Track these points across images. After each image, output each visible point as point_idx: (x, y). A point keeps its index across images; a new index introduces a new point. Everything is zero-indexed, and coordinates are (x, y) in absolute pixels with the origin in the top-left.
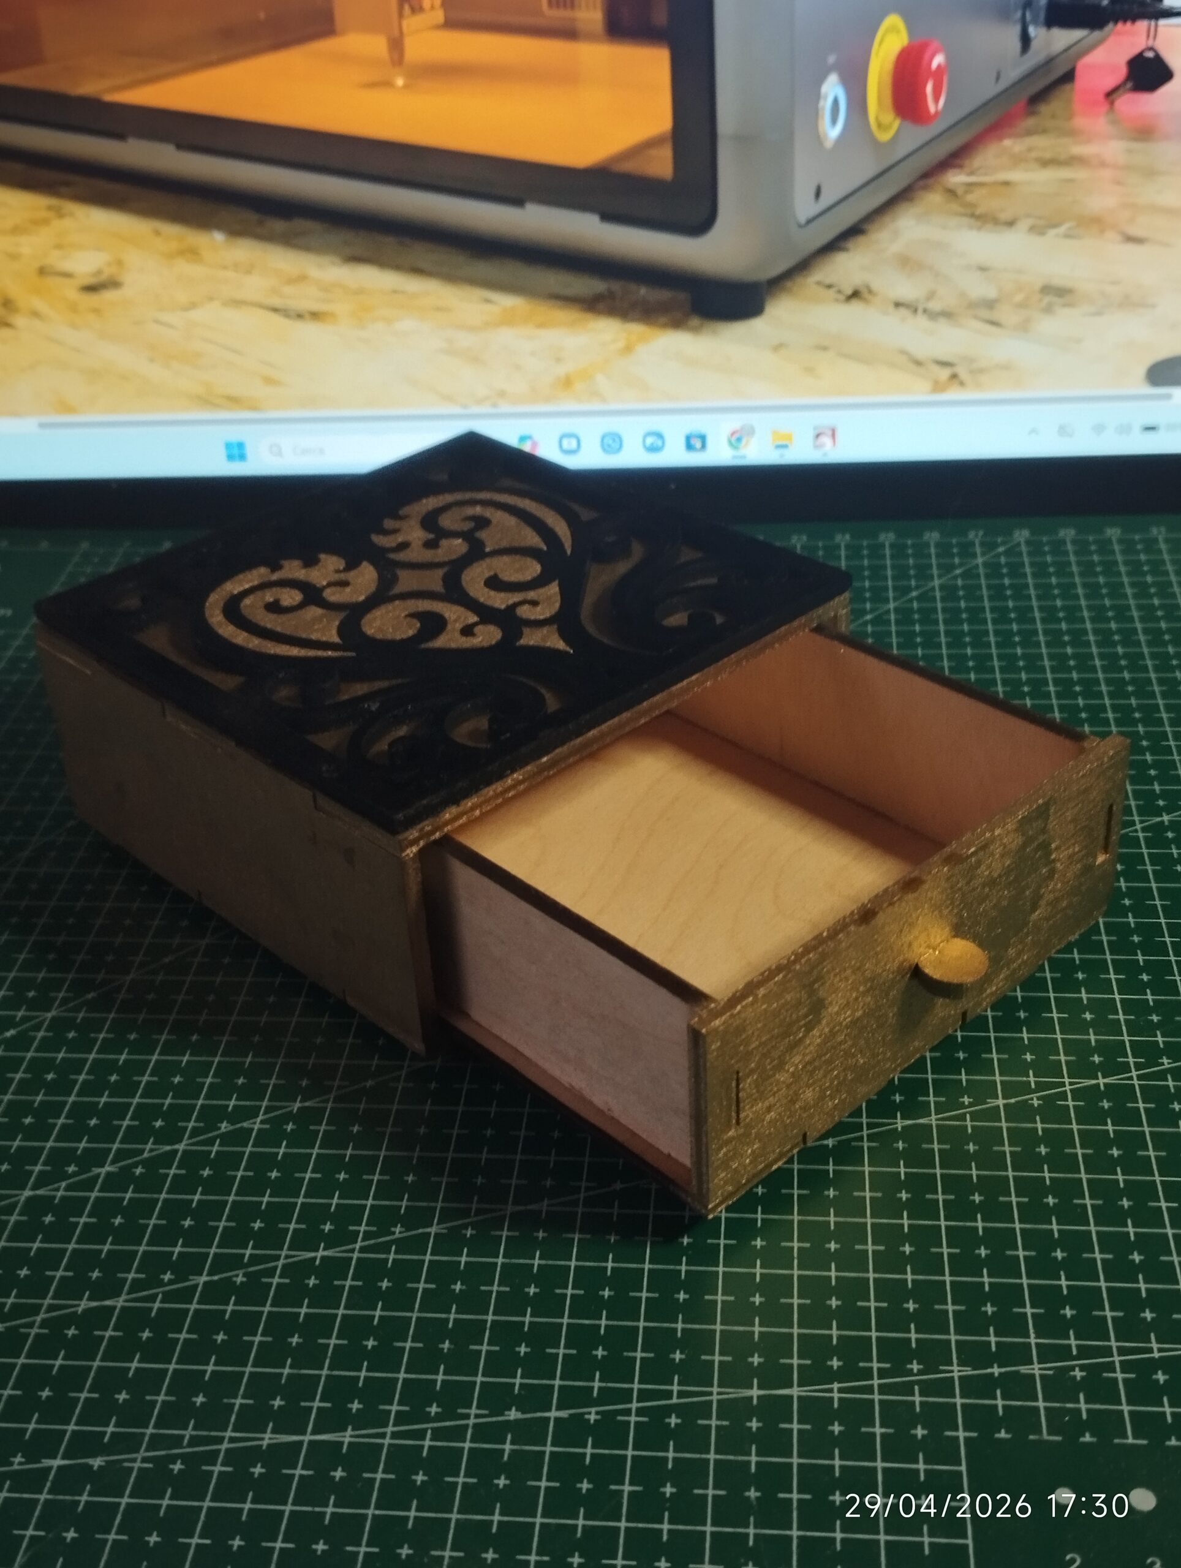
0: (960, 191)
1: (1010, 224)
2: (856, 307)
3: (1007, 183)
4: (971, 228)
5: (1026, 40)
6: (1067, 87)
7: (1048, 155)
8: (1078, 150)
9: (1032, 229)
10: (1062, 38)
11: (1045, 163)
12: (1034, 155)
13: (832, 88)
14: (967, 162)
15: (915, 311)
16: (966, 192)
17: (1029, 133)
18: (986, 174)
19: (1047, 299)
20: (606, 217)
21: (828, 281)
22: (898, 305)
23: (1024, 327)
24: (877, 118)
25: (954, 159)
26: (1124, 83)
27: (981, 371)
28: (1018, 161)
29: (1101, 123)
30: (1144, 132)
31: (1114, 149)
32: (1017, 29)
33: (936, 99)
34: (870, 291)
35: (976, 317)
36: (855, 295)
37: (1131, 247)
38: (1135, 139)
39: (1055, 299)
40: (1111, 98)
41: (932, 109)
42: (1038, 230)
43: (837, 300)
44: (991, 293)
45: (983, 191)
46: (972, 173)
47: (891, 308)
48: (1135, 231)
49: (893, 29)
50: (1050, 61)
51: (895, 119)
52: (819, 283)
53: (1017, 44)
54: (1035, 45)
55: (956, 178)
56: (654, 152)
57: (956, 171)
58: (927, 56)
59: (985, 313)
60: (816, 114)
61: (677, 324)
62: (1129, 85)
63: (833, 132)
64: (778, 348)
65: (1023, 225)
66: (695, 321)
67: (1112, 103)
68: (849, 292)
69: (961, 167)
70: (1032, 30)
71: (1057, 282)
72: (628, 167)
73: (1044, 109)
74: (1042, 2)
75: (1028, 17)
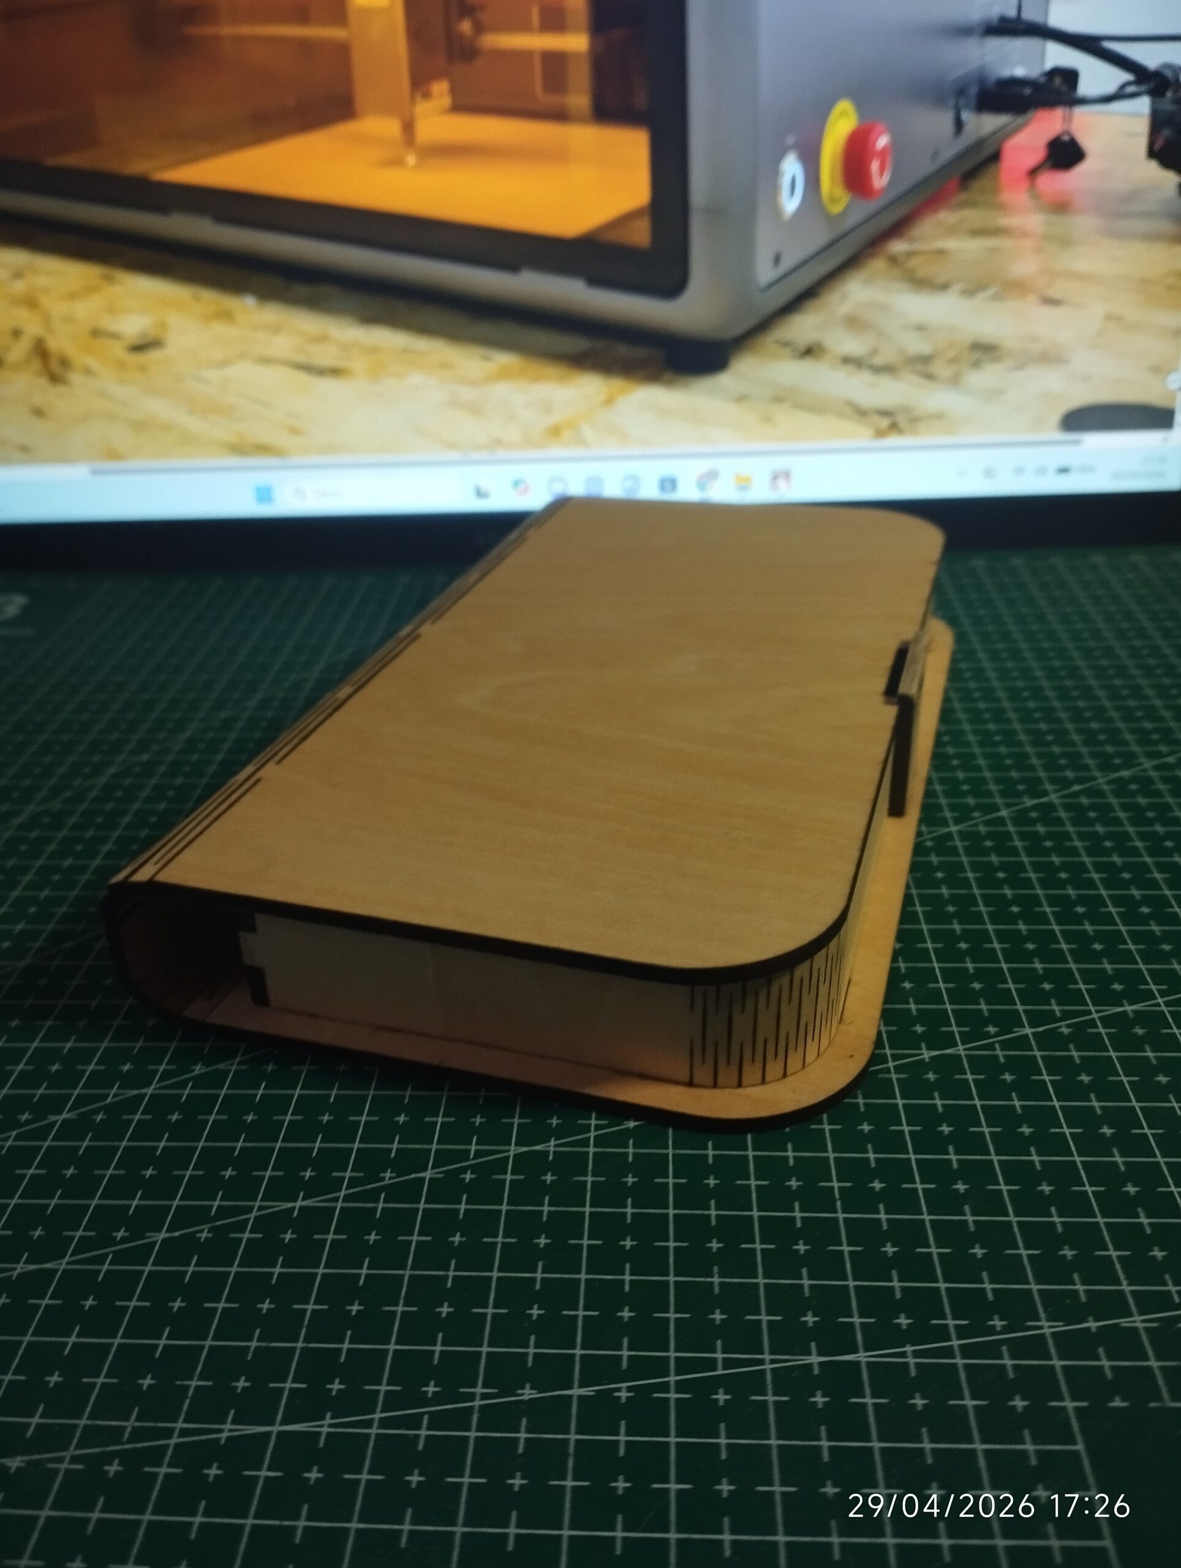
0: (901, 258)
1: (944, 287)
2: (809, 363)
3: (941, 252)
4: (910, 291)
5: (959, 125)
6: (994, 166)
7: (977, 226)
8: (1005, 221)
9: (963, 292)
10: (990, 123)
11: (975, 233)
12: (966, 225)
13: (791, 168)
14: (907, 232)
15: (860, 366)
16: (907, 259)
17: (962, 206)
18: (924, 243)
19: (976, 355)
20: (592, 282)
21: (784, 340)
22: (847, 360)
23: (955, 381)
24: (829, 193)
25: (896, 229)
26: (1044, 162)
27: (918, 419)
28: (952, 231)
29: (1022, 198)
30: (1061, 206)
31: (1034, 221)
32: (952, 114)
33: (881, 176)
34: (822, 349)
35: (913, 371)
36: (810, 352)
37: (1049, 309)
38: (1053, 213)
39: (983, 355)
40: (1033, 175)
41: (877, 184)
42: (970, 292)
43: (792, 356)
44: (927, 350)
45: (921, 258)
46: (912, 242)
47: (840, 364)
48: (1053, 294)
49: (843, 114)
50: (979, 144)
51: (845, 193)
52: (777, 341)
53: (951, 128)
54: (967, 128)
55: (898, 246)
56: (635, 224)
57: (898, 240)
58: (873, 138)
59: (921, 368)
60: (775, 189)
61: (653, 378)
62: (1048, 164)
63: (791, 204)
64: (741, 399)
65: (956, 288)
66: (669, 375)
67: (1033, 180)
68: (803, 348)
69: (902, 236)
70: (966, 116)
71: (984, 339)
72: (610, 237)
73: (975, 185)
74: (974, 90)
75: (960, 102)
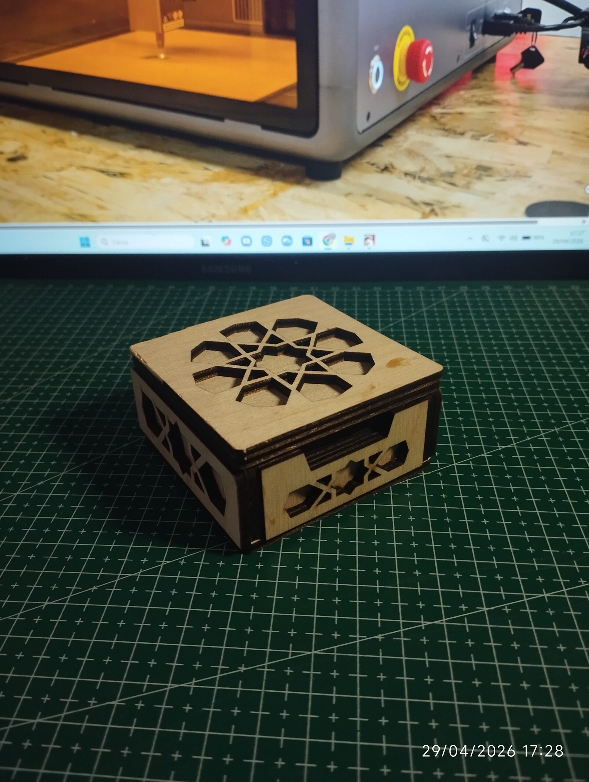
0: (438, 117)
1: (462, 134)
2: (386, 175)
3: (461, 113)
4: (443, 136)
5: (472, 40)
6: (492, 65)
7: (482, 99)
8: (496, 97)
9: (473, 137)
10: (490, 40)
11: (481, 103)
12: (475, 99)
13: (377, 63)
14: (442, 102)
15: (414, 177)
16: (441, 117)
17: (473, 88)
18: (451, 108)
19: (479, 172)
20: (265, 127)
21: (372, 162)
22: (406, 174)
23: (467, 187)
24: (398, 79)
25: (436, 100)
26: (520, 64)
27: (446, 208)
28: (467, 102)
29: (507, 84)
30: (529, 89)
31: (514, 97)
32: (468, 34)
33: (428, 70)
34: (393, 167)
35: (444, 181)
36: (386, 169)
37: (520, 147)
38: (524, 92)
39: (483, 173)
40: (514, 71)
41: (425, 74)
42: (475, 138)
43: (377, 172)
44: (452, 169)
45: (449, 117)
46: (444, 108)
47: (403, 176)
48: (522, 139)
49: (407, 33)
50: (484, 51)
51: (406, 80)
52: (368, 163)
53: (467, 42)
54: (477, 43)
55: (436, 110)
56: (288, 94)
57: (437, 107)
58: (423, 48)
59: (448, 179)
60: (368, 75)
61: (299, 182)
62: (522, 65)
63: (376, 85)
64: (348, 195)
65: (469, 134)
66: (308, 181)
67: (514, 74)
68: (382, 167)
69: (439, 104)
70: (475, 35)
71: (484, 164)
72: (274, 102)
73: (480, 76)
75: (474, 28)
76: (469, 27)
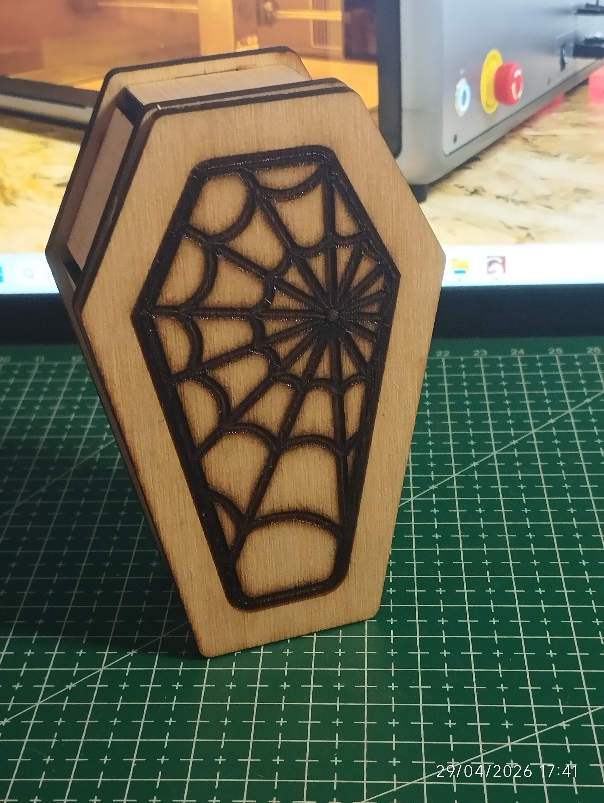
0: (530, 139)
1: (557, 156)
2: (476, 198)
3: (555, 136)
4: (536, 157)
5: (563, 64)
6: (584, 88)
7: (576, 122)
8: (592, 119)
10: (582, 63)
11: (574, 125)
12: (568, 121)
13: (463, 86)
14: (533, 124)
15: (507, 201)
16: (534, 140)
17: (566, 110)
18: (544, 131)
19: (577, 195)
21: (461, 185)
22: (498, 197)
23: (565, 209)
24: (486, 102)
25: (526, 123)
27: (543, 232)
28: (560, 124)
32: (558, 59)
33: (517, 91)
34: (483, 190)
35: (540, 204)
36: (475, 192)
39: (581, 195)
41: (515, 97)
42: (571, 159)
43: (466, 195)
44: (547, 192)
45: (542, 139)
46: (536, 130)
47: (494, 199)
49: (494, 57)
50: (575, 75)
51: (496, 102)
52: (456, 185)
53: (558, 65)
54: (567, 66)
55: (527, 132)
57: (528, 129)
58: (512, 71)
59: (544, 202)
60: (454, 98)
63: (462, 108)
65: (564, 156)
68: (472, 190)
69: (530, 127)
70: (566, 59)
71: (582, 186)
73: (572, 98)
74: (572, 45)
75: (564, 52)
76: (559, 51)
